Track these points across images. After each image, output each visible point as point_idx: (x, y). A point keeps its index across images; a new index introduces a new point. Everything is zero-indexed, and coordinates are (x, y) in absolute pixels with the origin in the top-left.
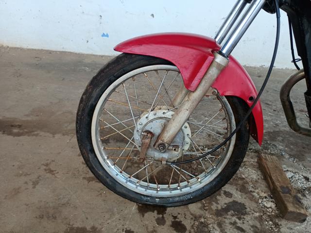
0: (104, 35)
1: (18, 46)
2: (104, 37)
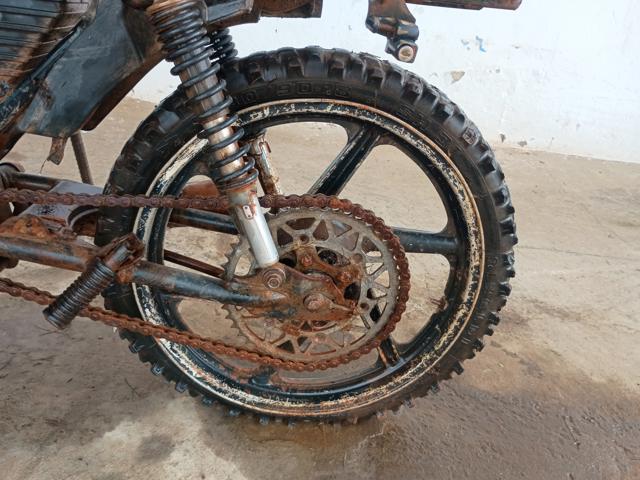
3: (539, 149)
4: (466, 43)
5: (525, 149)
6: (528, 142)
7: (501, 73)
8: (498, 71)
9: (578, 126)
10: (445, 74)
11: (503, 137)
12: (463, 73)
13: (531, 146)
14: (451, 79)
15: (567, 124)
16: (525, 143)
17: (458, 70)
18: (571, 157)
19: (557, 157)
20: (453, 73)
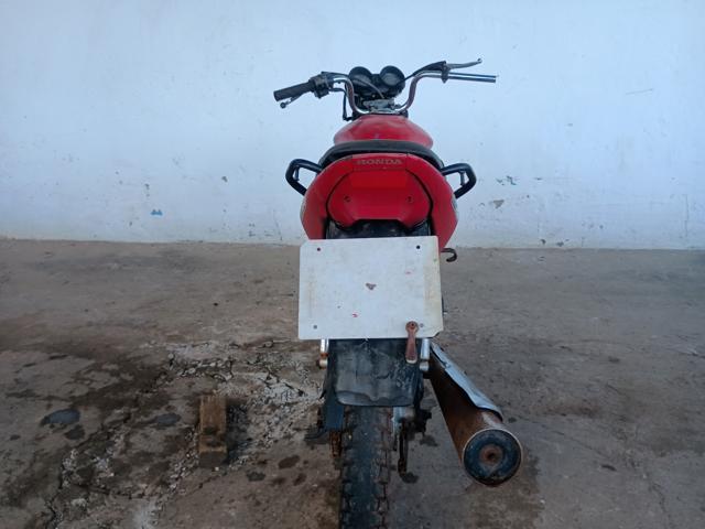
0: (154, 213)
1: (28, 237)
2: (156, 216)
3: (575, 246)
4: (500, 181)
5: (563, 247)
6: (566, 243)
7: (532, 197)
8: (528, 196)
10: (490, 203)
11: (544, 241)
12: (502, 201)
14: (495, 205)
15: (592, 226)
16: (561, 244)
17: (499, 199)
18: (601, 250)
19: (589, 252)
20: (496, 202)
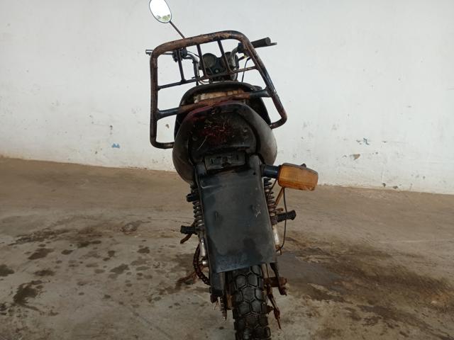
0: (114, 146)
2: (115, 148)
3: (405, 190)
4: (359, 142)
5: (397, 190)
6: (399, 187)
7: (379, 154)
8: (377, 153)
9: (424, 177)
10: (351, 156)
11: (384, 185)
12: (359, 155)
13: (400, 188)
14: (353, 158)
15: (418, 177)
16: (397, 187)
17: (357, 153)
18: (423, 193)
19: (415, 194)
20: (354, 155)
